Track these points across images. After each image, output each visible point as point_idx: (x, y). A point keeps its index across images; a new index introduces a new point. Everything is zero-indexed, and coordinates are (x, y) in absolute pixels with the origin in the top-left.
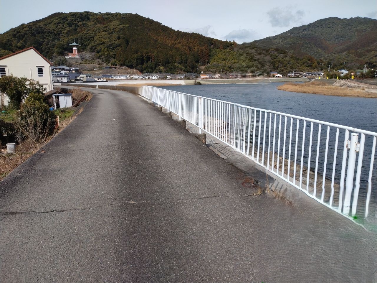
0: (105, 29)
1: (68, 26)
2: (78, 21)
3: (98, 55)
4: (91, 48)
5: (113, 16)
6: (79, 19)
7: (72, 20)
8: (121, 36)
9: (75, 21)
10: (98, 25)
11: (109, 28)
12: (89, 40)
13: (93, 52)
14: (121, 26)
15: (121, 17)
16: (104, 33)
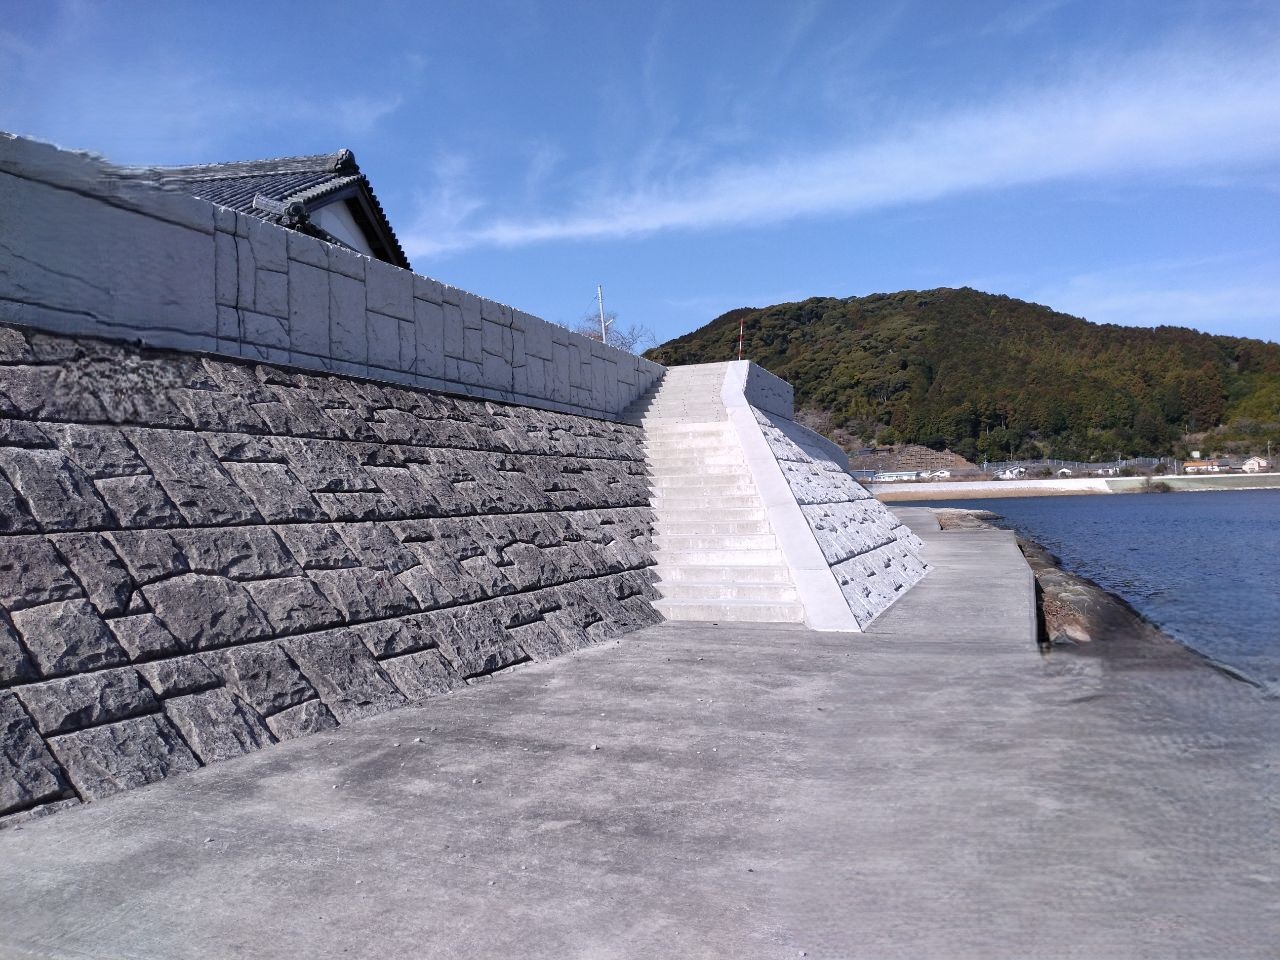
0: (864, 343)
1: (762, 343)
2: (791, 326)
3: (842, 417)
4: (822, 401)
5: (891, 304)
6: (793, 324)
7: (774, 327)
8: (913, 357)
9: (782, 328)
10: (847, 333)
11: (876, 340)
12: (817, 378)
13: (825, 409)
14: (915, 330)
15: (917, 302)
16: (861, 353)
